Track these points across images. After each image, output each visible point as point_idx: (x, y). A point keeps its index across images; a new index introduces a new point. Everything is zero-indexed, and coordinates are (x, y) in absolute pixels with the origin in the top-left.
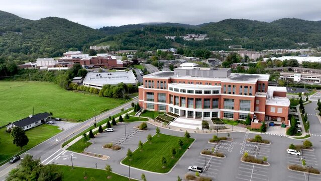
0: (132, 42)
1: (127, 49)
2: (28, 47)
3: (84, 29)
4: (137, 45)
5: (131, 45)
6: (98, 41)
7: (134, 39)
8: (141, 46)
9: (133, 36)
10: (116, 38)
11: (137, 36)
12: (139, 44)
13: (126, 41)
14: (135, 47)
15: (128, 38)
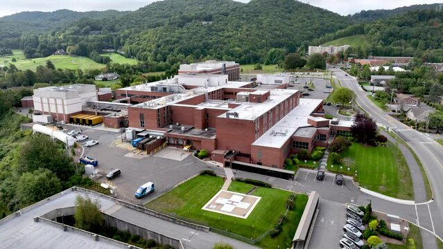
0: (406, 37)
1: (388, 54)
2: (208, 45)
3: (316, 15)
4: (416, 45)
5: (400, 45)
6: (331, 35)
7: (413, 30)
8: (427, 47)
9: (410, 24)
10: (369, 29)
11: (422, 24)
12: (421, 42)
13: (391, 34)
14: (410, 49)
15: (398, 28)
